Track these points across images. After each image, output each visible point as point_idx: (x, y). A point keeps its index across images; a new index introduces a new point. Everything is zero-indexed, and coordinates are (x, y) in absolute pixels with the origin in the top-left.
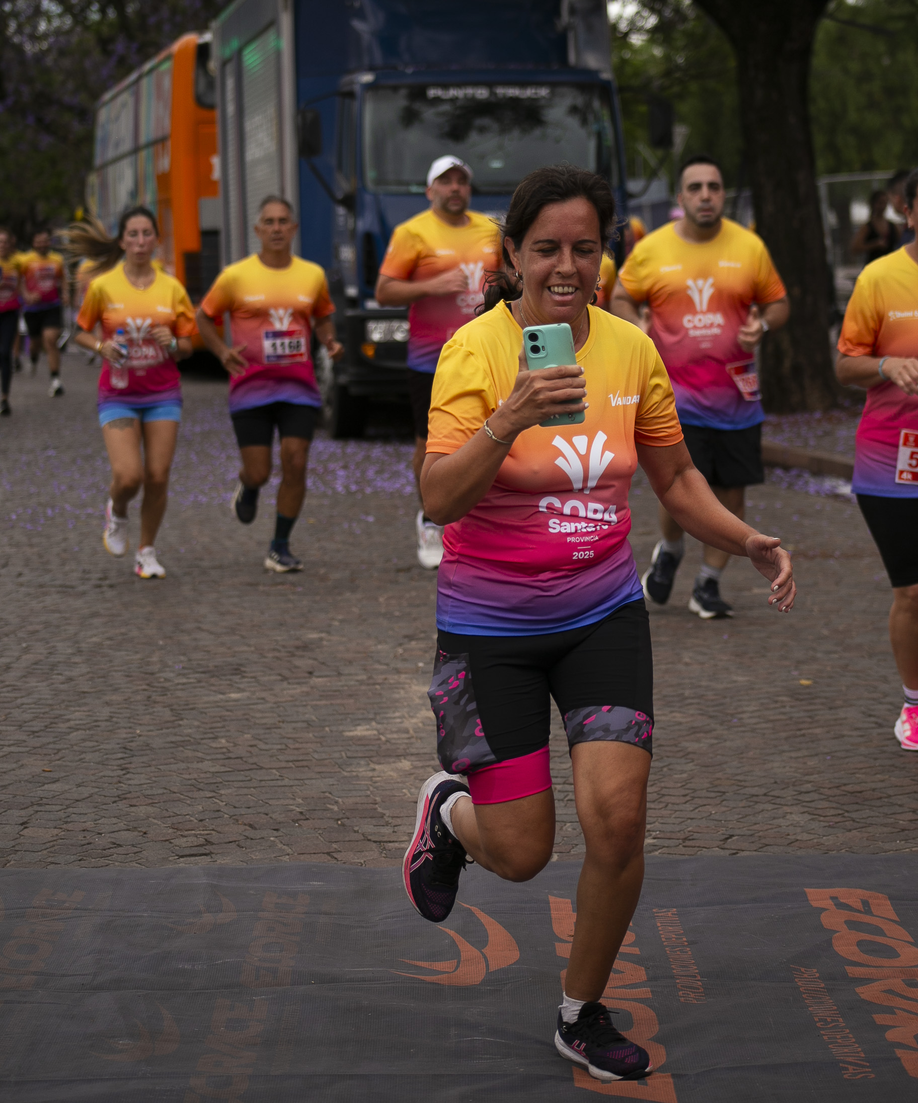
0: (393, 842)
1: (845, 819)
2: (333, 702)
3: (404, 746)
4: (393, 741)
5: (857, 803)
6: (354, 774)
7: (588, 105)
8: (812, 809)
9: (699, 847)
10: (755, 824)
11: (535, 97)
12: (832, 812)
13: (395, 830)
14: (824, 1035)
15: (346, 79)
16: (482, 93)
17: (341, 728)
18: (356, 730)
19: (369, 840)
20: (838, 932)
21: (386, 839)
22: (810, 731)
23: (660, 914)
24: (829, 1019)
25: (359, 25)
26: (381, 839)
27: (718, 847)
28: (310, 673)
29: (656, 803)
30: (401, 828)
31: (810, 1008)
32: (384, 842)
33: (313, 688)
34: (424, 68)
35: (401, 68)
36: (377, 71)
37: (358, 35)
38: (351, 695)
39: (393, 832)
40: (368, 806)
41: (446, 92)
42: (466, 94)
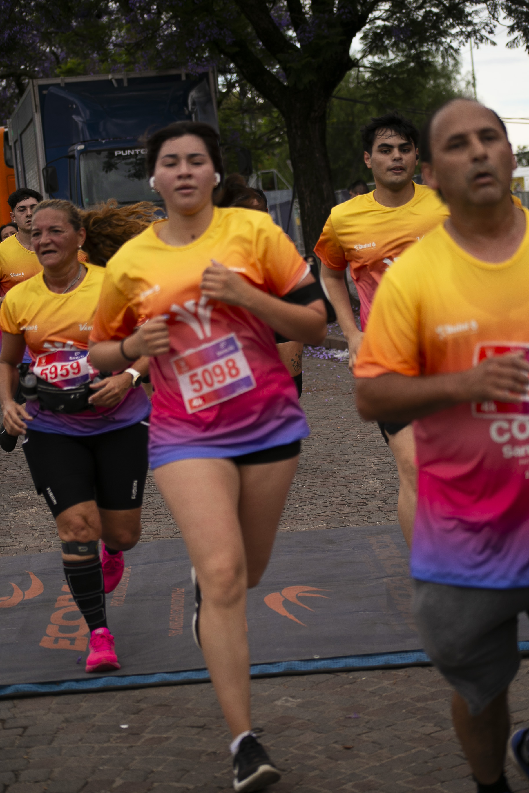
0: (10, 546)
2: (11, 482)
3: (38, 501)
6: (6, 516)
9: (160, 538)
13: (14, 541)
15: (71, 148)
17: (10, 494)
18: (17, 495)
21: (7, 545)
24: (177, 610)
25: (75, 118)
26: (5, 545)
27: (170, 537)
28: (6, 468)
29: (151, 518)
30: (17, 539)
31: (172, 606)
32: (6, 546)
33: (4, 476)
34: (111, 139)
35: (100, 140)
36: (86, 143)
37: (76, 123)
38: (22, 478)
39: (12, 542)
40: (5, 530)
41: (124, 152)
42: (135, 152)
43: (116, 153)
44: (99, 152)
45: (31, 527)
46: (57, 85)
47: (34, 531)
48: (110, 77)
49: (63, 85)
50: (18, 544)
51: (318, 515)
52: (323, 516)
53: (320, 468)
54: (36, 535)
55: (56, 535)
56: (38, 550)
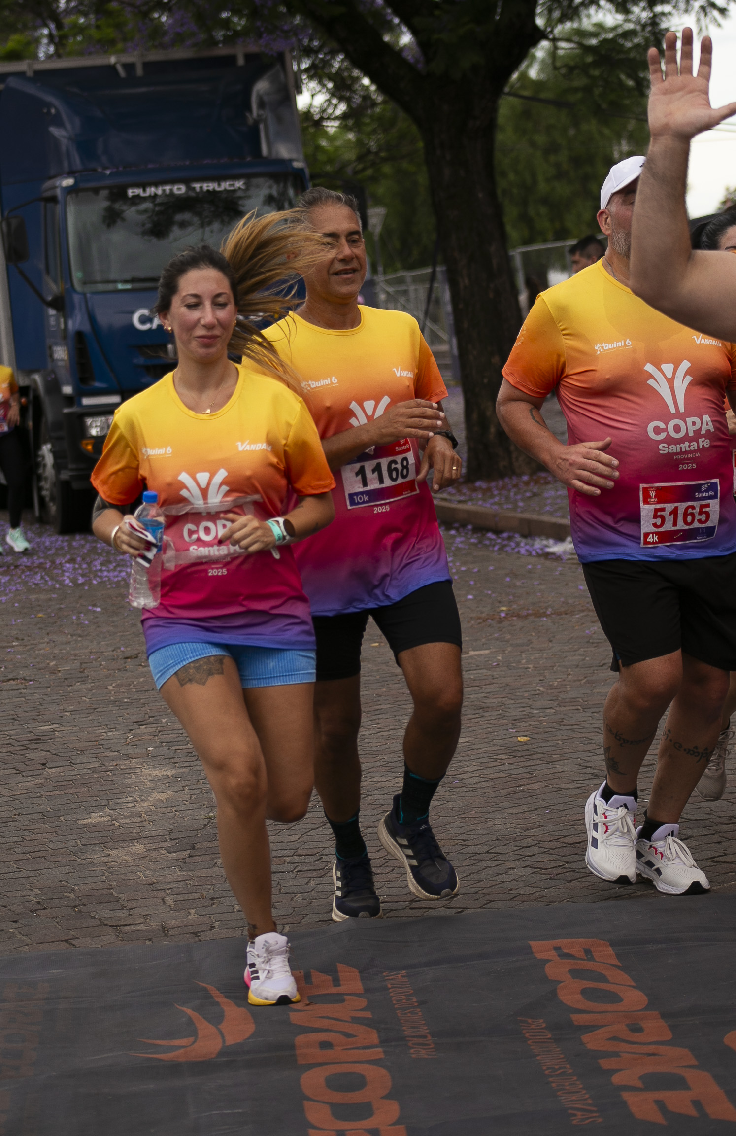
0: (129, 925)
1: (565, 870)
2: (66, 791)
3: (138, 830)
4: (127, 826)
5: (576, 854)
6: (90, 861)
7: (284, 194)
8: (533, 863)
9: (425, 908)
10: (479, 881)
11: (232, 188)
12: (553, 864)
13: (131, 913)
14: (553, 1082)
15: (48, 184)
16: (180, 189)
17: (75, 816)
18: (90, 817)
19: (106, 925)
20: (562, 982)
21: (122, 922)
22: (528, 787)
23: (390, 978)
24: (556, 1067)
25: (55, 131)
26: (117, 923)
27: (444, 907)
28: (44, 765)
29: (382, 868)
30: (136, 911)
31: (538, 1058)
32: (121, 925)
33: (47, 779)
34: (121, 169)
35: (100, 170)
36: (77, 175)
37: (56, 141)
38: (84, 784)
39: (129, 915)
40: (104, 892)
41: (144, 191)
42: (164, 191)
43: (130, 192)
44: (96, 191)
45: (151, 884)
46: (21, 75)
47: (161, 894)
48: (113, 60)
49: (30, 74)
50: (142, 920)
51: (714, 861)
52: (724, 862)
53: (654, 764)
54: (170, 901)
55: (212, 902)
56: (191, 933)
